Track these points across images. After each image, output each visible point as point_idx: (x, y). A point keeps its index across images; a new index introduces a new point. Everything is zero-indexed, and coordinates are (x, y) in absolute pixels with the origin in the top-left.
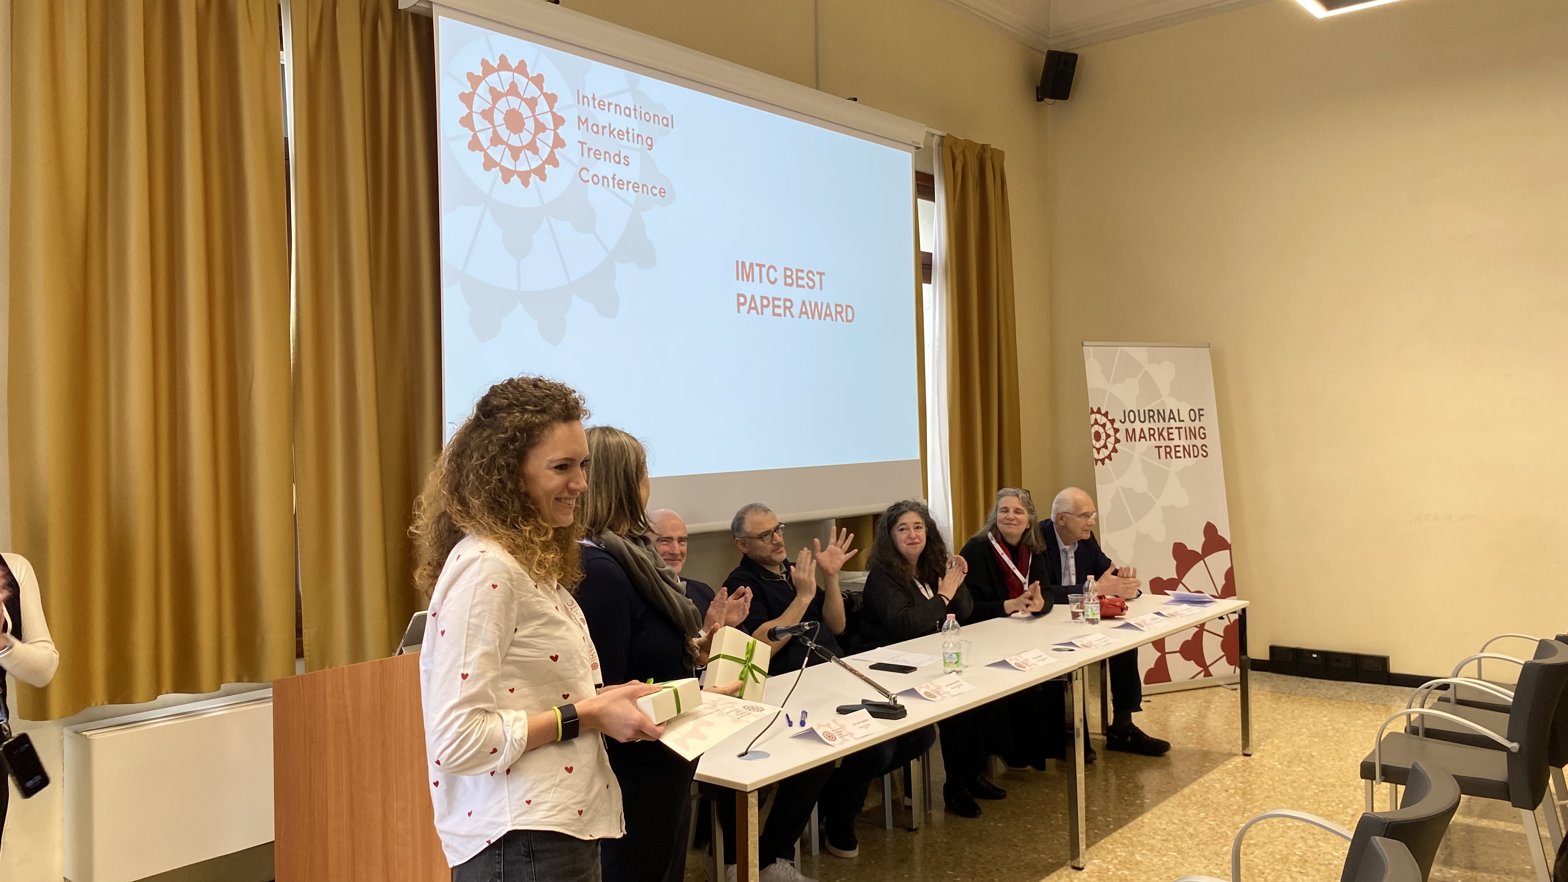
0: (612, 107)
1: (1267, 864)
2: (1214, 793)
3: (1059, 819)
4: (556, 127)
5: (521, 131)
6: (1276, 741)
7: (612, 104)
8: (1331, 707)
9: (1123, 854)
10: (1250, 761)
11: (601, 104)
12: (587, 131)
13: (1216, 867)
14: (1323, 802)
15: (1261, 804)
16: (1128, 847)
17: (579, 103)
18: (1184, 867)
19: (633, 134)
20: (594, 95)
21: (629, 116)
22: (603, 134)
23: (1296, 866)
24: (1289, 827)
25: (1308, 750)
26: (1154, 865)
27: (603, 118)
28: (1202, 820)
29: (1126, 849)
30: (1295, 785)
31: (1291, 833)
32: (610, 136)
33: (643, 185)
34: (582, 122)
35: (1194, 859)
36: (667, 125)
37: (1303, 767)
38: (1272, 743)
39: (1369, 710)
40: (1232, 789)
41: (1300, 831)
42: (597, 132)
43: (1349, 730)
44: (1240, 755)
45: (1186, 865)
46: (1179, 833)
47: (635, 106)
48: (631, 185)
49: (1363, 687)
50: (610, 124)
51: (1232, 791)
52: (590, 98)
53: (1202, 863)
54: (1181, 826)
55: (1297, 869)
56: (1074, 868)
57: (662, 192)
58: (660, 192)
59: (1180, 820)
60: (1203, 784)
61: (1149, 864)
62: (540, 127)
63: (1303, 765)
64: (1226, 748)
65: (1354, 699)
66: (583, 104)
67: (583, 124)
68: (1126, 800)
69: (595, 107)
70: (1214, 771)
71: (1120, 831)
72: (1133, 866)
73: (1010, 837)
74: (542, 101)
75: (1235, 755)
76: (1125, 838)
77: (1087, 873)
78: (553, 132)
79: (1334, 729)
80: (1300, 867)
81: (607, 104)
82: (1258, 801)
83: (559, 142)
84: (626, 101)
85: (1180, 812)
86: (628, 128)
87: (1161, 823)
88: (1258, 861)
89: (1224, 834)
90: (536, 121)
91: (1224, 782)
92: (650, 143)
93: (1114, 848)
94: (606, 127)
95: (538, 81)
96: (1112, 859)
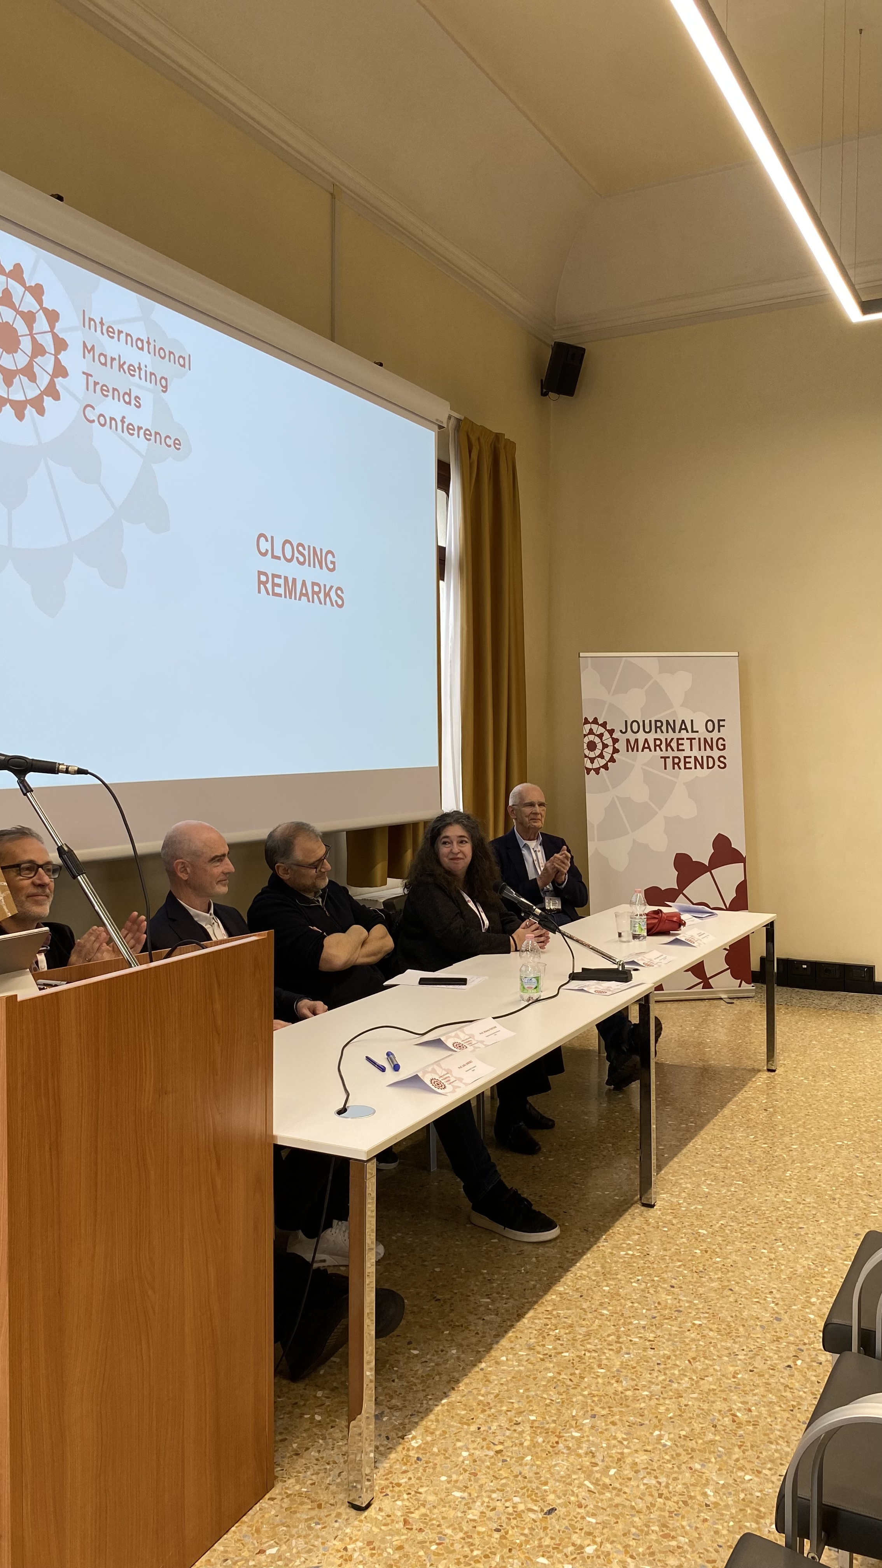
0: (123, 336)
1: (834, 1188)
2: (754, 1113)
3: (610, 1149)
4: (57, 352)
5: (16, 352)
6: (793, 1055)
7: (122, 332)
8: (831, 1018)
9: (688, 1185)
10: (776, 1077)
11: (110, 331)
12: (94, 361)
13: (786, 1194)
14: (861, 1118)
15: (804, 1122)
16: (691, 1178)
17: (84, 326)
18: (755, 1197)
19: (146, 371)
20: (102, 318)
21: (142, 349)
22: (112, 368)
23: (863, 1189)
24: (840, 1147)
25: (826, 1063)
26: (724, 1197)
27: (112, 347)
28: (753, 1144)
29: (690, 1180)
30: (828, 1100)
31: (844, 1153)
32: (120, 371)
33: (156, 433)
34: (88, 349)
35: (762, 1187)
36: (184, 366)
37: (829, 1081)
38: (789, 1056)
39: (865, 1020)
40: (770, 1108)
41: (852, 1150)
42: (105, 364)
43: (856, 1042)
44: (764, 1070)
45: (757, 1195)
46: (736, 1159)
47: (148, 338)
48: (142, 432)
49: (851, 996)
50: (119, 356)
51: (771, 1110)
52: (98, 321)
53: (770, 1191)
54: (735, 1151)
55: (865, 1192)
56: (644, 1205)
57: (177, 443)
58: (175, 444)
59: (732, 1145)
60: (740, 1103)
61: (719, 1196)
62: (38, 350)
63: (827, 1079)
64: (748, 1063)
65: (848, 1009)
66: (90, 328)
67: (89, 352)
68: (670, 1125)
69: (102, 333)
70: (746, 1089)
71: (676, 1159)
72: (704, 1199)
73: (565, 1173)
74: (41, 317)
75: (759, 1071)
76: (685, 1167)
77: (660, 1210)
78: (53, 357)
79: (841, 1040)
80: (867, 1190)
81: (116, 332)
82: (800, 1120)
83: (60, 371)
84: (138, 331)
85: (729, 1136)
86: (139, 364)
87: (714, 1149)
88: (824, 1186)
89: (780, 1157)
90: (34, 341)
91: (760, 1100)
92: (164, 384)
93: (677, 1179)
94: (115, 359)
95: (37, 292)
96: (680, 1193)
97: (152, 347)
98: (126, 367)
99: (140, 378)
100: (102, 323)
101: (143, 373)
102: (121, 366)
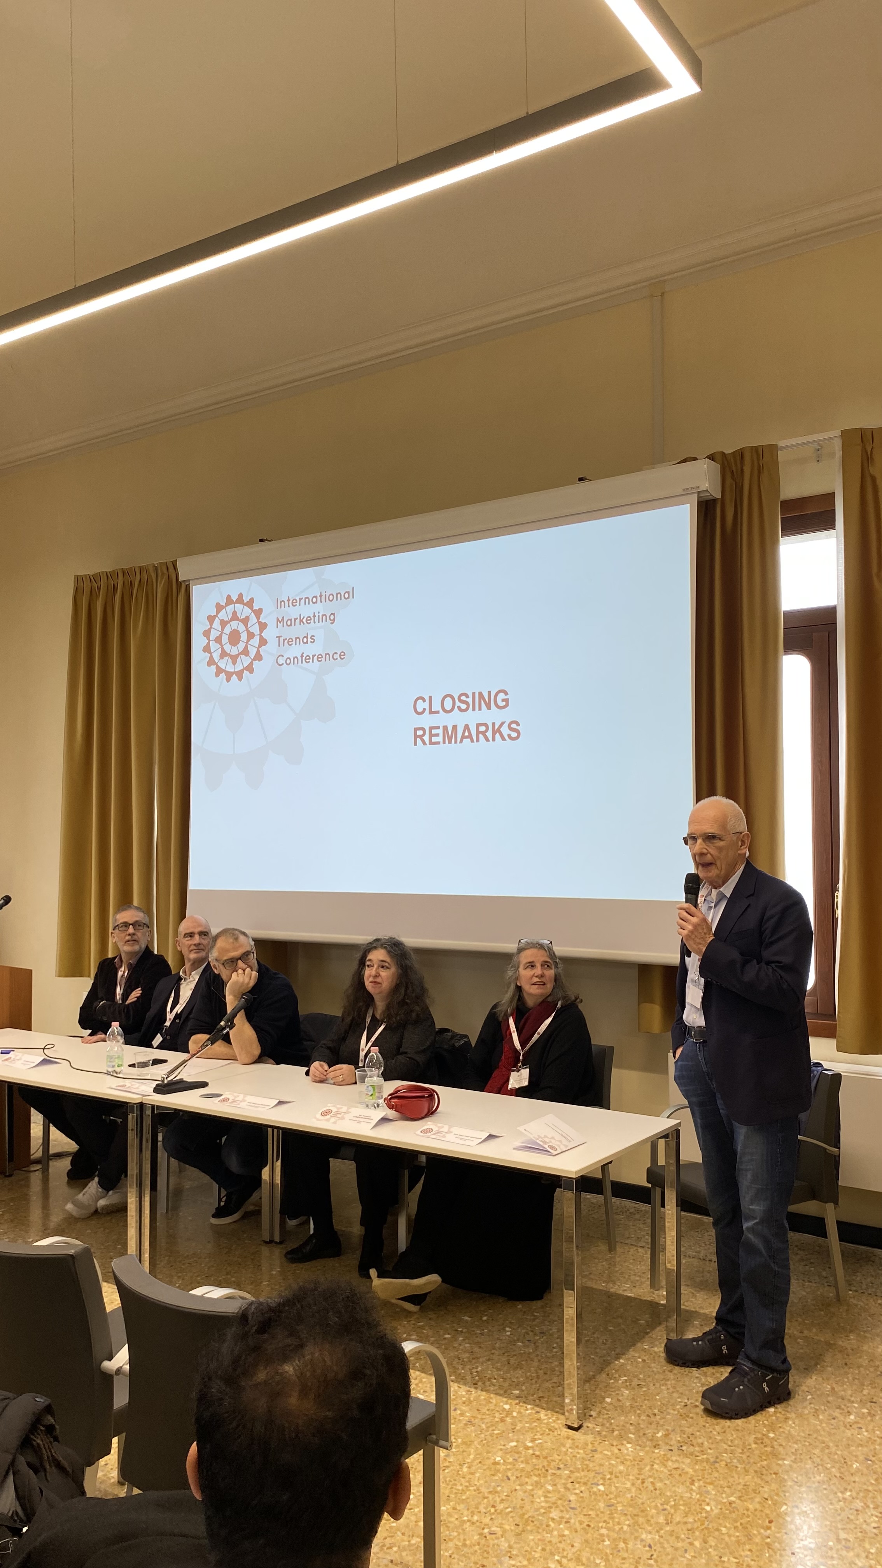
0: (302, 601)
4: (261, 632)
5: (239, 643)
7: (302, 598)
11: (294, 602)
12: (284, 627)
17: (278, 608)
19: (319, 616)
20: (289, 597)
21: (316, 602)
22: (295, 625)
27: (295, 612)
32: (300, 625)
33: (326, 654)
36: (348, 598)
42: (291, 625)
47: (321, 592)
48: (315, 658)
50: (301, 615)
52: (286, 601)
57: (342, 655)
58: (340, 656)
62: (251, 636)
66: (281, 607)
67: (281, 622)
69: (289, 606)
74: (252, 617)
78: (259, 636)
81: (298, 600)
83: (263, 642)
84: (313, 591)
86: (314, 613)
90: (248, 632)
92: (332, 618)
94: (297, 618)
95: (250, 603)
97: (323, 598)
98: (304, 620)
99: (315, 622)
100: (289, 600)
101: (317, 618)
102: (301, 621)
